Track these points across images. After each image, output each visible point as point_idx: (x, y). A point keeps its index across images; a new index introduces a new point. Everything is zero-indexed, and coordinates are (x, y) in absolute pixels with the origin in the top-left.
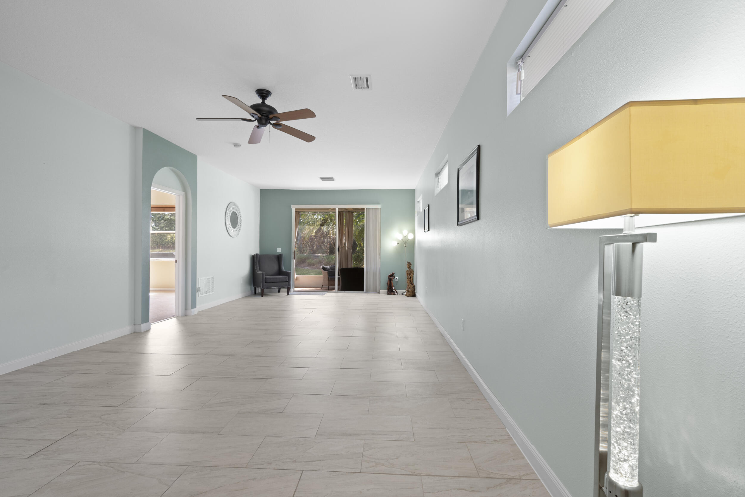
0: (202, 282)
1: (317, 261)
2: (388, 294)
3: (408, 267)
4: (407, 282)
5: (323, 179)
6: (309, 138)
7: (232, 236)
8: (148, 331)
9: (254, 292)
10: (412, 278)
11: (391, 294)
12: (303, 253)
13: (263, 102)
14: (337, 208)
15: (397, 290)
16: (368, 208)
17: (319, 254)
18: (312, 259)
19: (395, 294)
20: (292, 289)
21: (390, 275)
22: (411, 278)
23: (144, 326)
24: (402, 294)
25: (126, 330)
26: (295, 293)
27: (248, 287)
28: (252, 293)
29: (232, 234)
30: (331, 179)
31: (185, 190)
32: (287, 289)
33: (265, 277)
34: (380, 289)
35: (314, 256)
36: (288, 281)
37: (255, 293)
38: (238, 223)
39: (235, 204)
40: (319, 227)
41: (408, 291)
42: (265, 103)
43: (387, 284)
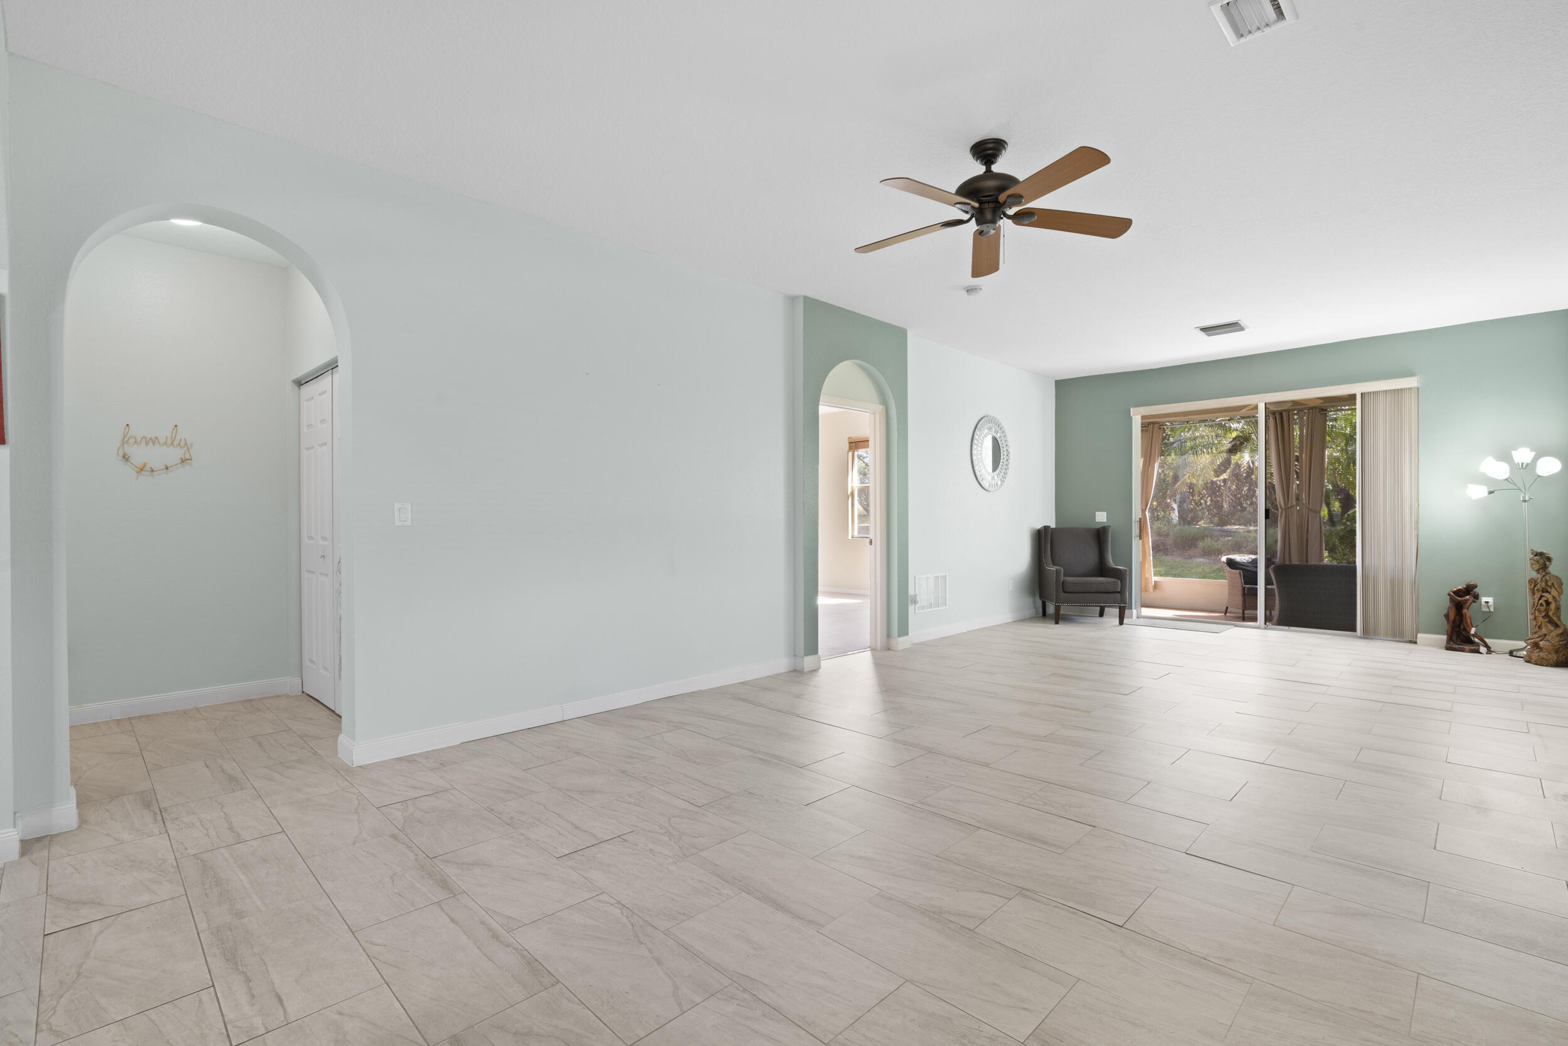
0: (921, 583)
1: (1230, 543)
2: (1448, 648)
3: (1537, 567)
4: (1532, 617)
5: (1207, 330)
6: (1113, 227)
7: (986, 488)
8: (815, 671)
9: (1041, 610)
10: (1553, 606)
11: (1463, 650)
12: (1189, 523)
13: (989, 170)
14: (1262, 402)
15: (1487, 640)
16: (1369, 393)
17: (1237, 527)
18: (1216, 538)
19: (1478, 652)
20: (1134, 611)
21: (1459, 590)
22: (1548, 603)
23: (808, 662)
24: (1511, 653)
25: (780, 664)
26: (1141, 621)
27: (1028, 601)
28: (1037, 612)
29: (987, 485)
30: (1233, 327)
31: (884, 402)
32: (1117, 610)
33: (1062, 578)
34: (1418, 632)
35: (1221, 530)
36: (1119, 590)
37: (1044, 614)
38: (1001, 461)
39: (992, 420)
40: (1225, 455)
41: (1536, 645)
42: (992, 171)
43: (1447, 616)
